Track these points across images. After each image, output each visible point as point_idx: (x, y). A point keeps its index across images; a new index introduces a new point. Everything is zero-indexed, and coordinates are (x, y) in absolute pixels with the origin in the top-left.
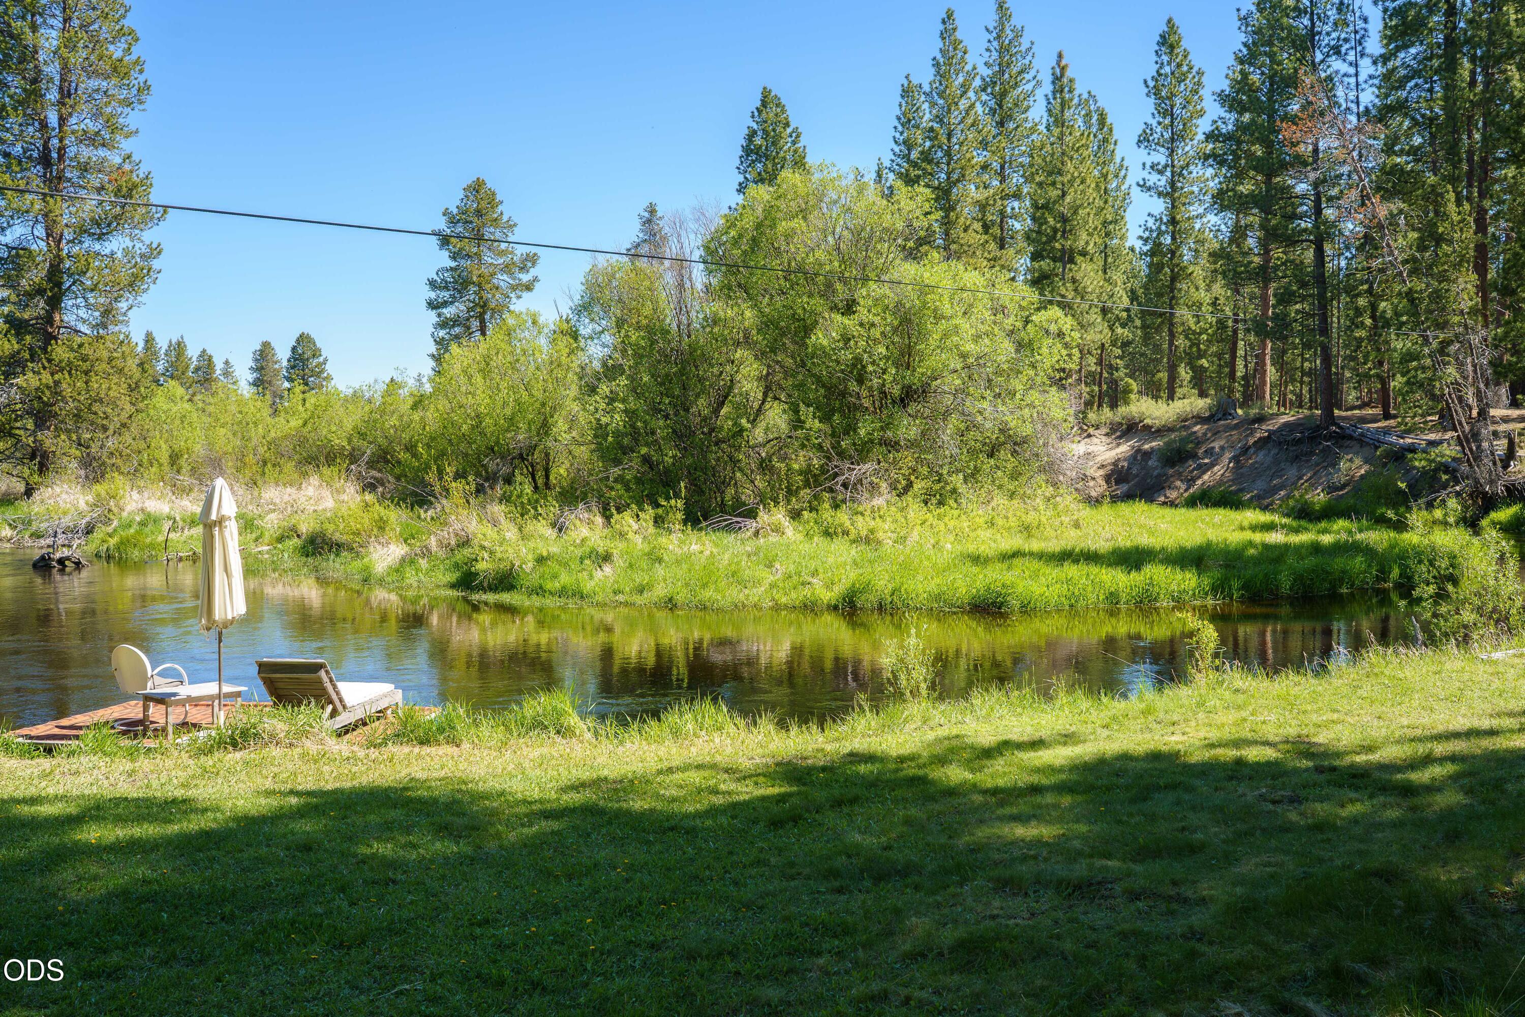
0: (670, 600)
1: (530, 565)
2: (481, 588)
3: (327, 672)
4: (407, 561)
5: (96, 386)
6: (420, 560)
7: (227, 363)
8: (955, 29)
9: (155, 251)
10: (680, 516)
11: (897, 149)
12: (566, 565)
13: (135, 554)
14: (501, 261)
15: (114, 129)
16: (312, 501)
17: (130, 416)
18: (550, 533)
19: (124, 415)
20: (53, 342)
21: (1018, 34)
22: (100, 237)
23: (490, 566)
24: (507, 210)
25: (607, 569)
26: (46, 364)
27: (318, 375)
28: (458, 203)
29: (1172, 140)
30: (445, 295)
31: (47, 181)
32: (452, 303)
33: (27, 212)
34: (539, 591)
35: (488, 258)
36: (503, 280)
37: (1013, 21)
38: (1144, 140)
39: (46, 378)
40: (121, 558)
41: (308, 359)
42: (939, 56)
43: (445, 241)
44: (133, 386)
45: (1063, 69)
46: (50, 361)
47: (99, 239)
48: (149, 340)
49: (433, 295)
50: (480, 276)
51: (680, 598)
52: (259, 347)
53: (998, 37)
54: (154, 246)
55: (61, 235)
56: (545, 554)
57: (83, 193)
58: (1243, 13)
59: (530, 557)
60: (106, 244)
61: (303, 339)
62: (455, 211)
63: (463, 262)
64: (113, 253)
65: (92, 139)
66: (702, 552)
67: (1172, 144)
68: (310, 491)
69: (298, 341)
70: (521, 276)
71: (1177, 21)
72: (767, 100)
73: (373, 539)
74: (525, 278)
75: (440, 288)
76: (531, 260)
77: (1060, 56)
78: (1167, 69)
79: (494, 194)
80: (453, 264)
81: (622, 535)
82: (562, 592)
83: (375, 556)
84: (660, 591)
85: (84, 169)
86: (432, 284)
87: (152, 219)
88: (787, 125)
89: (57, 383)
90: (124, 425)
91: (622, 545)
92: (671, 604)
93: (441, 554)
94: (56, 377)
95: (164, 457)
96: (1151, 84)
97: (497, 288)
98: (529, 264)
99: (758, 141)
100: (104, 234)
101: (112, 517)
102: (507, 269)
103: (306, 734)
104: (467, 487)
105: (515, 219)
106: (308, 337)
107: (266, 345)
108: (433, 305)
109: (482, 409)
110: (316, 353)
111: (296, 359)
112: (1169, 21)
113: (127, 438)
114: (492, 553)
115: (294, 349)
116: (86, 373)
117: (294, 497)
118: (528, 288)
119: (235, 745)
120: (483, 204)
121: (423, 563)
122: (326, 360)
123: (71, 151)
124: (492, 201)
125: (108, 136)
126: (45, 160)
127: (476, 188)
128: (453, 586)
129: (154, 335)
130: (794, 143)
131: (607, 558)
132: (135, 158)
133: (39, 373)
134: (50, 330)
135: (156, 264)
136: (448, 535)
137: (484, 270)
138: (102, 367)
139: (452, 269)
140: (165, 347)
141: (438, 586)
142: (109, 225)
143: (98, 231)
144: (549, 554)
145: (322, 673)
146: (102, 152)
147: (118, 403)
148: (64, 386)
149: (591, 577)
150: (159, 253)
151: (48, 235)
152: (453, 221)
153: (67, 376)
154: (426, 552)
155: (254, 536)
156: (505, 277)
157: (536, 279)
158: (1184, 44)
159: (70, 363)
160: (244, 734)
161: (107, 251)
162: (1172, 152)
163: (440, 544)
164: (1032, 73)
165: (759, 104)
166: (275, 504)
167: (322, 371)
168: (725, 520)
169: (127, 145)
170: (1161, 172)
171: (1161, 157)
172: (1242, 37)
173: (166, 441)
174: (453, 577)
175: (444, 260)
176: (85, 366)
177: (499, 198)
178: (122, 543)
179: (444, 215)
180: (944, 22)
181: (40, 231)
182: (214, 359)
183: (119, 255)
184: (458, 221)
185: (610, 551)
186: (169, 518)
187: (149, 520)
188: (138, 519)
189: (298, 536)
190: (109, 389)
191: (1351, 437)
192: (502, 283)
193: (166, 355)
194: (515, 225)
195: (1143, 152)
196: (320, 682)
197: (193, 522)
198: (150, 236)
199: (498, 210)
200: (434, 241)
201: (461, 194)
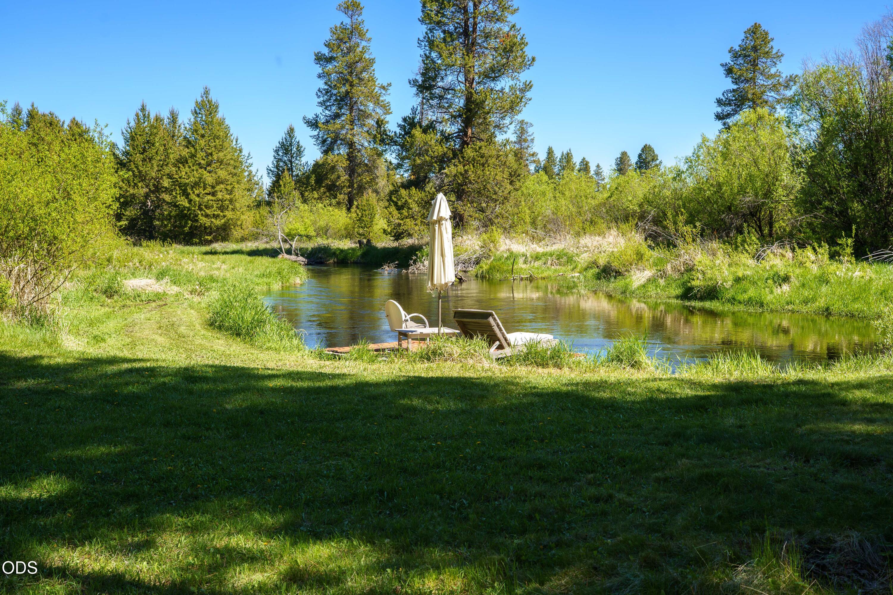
0: (827, 309)
1: (730, 283)
2: (695, 298)
3: (495, 319)
4: (651, 281)
5: (488, 173)
6: (660, 280)
7: (598, 166)
9: (528, 86)
10: (849, 250)
12: (754, 283)
13: (498, 276)
14: (770, 82)
15: (504, 9)
16: (611, 246)
17: (509, 193)
18: (751, 262)
19: (506, 192)
20: (465, 146)
22: (494, 79)
23: (702, 283)
24: (776, 46)
25: (786, 287)
26: (462, 160)
28: (740, 42)
30: (728, 109)
31: (466, 45)
32: (734, 115)
33: (453, 65)
34: (733, 300)
35: (761, 80)
36: (771, 96)
39: (461, 168)
40: (489, 278)
41: (649, 162)
43: (729, 71)
44: (513, 173)
46: (463, 157)
47: (493, 80)
48: (550, 152)
49: (719, 110)
50: (753, 94)
51: (835, 308)
52: (619, 156)
54: (527, 83)
55: (473, 79)
56: (741, 276)
57: (487, 52)
59: (731, 278)
60: (498, 83)
61: (646, 149)
62: (738, 48)
63: (742, 85)
64: (503, 89)
65: (491, 17)
66: (863, 277)
68: (611, 239)
69: (643, 150)
70: (785, 92)
73: (634, 266)
74: (788, 93)
75: (725, 105)
76: (793, 80)
79: (767, 34)
80: (735, 87)
81: (801, 264)
82: (749, 302)
83: (634, 278)
84: (821, 303)
85: (487, 36)
86: (719, 102)
87: (526, 65)
89: (466, 171)
90: (506, 198)
91: (798, 271)
92: (827, 312)
93: (676, 276)
94: (466, 168)
95: (528, 220)
97: (766, 102)
98: (792, 83)
100: (496, 77)
101: (491, 254)
102: (775, 88)
103: (472, 356)
104: (694, 230)
105: (782, 51)
106: (650, 147)
107: (624, 154)
108: (719, 117)
109: (721, 180)
110: (655, 158)
111: (641, 163)
113: (508, 205)
114: (704, 273)
115: (640, 156)
116: (483, 165)
117: (601, 242)
118: (790, 100)
119: (429, 359)
120: (759, 42)
121: (662, 282)
123: (481, 26)
124: (765, 38)
125: (499, 14)
126: (466, 33)
127: (754, 30)
128: (677, 297)
129: (553, 149)
131: (786, 279)
132: (518, 27)
133: (457, 166)
134: (465, 139)
135: (528, 95)
136: (679, 263)
137: (758, 90)
138: (492, 161)
139: (734, 90)
140: (559, 157)
141: (669, 298)
142: (499, 71)
143: (493, 75)
144: (743, 276)
145: (491, 320)
146: (498, 25)
147: (503, 184)
148: (470, 173)
149: (772, 292)
150: (531, 87)
151: (466, 80)
152: (736, 55)
153: (472, 167)
154: (663, 275)
155: (572, 267)
156: (772, 94)
159: (474, 159)
160: (434, 353)
161: (498, 88)
163: (674, 269)
166: (588, 247)
168: (887, 254)
169: (511, 19)
173: (529, 208)
174: (679, 291)
175: (729, 84)
176: (483, 161)
177: (770, 36)
178: (490, 269)
179: (730, 52)
181: (462, 78)
182: (590, 165)
183: (507, 90)
184: (740, 56)
185: (789, 274)
186: (523, 255)
187: (513, 257)
188: (505, 255)
189: (598, 267)
190: (496, 174)
192: (770, 99)
193: (560, 162)
194: (782, 55)
196: (490, 326)
197: (537, 258)
198: (524, 76)
199: (769, 46)
200: (722, 71)
201: (743, 36)
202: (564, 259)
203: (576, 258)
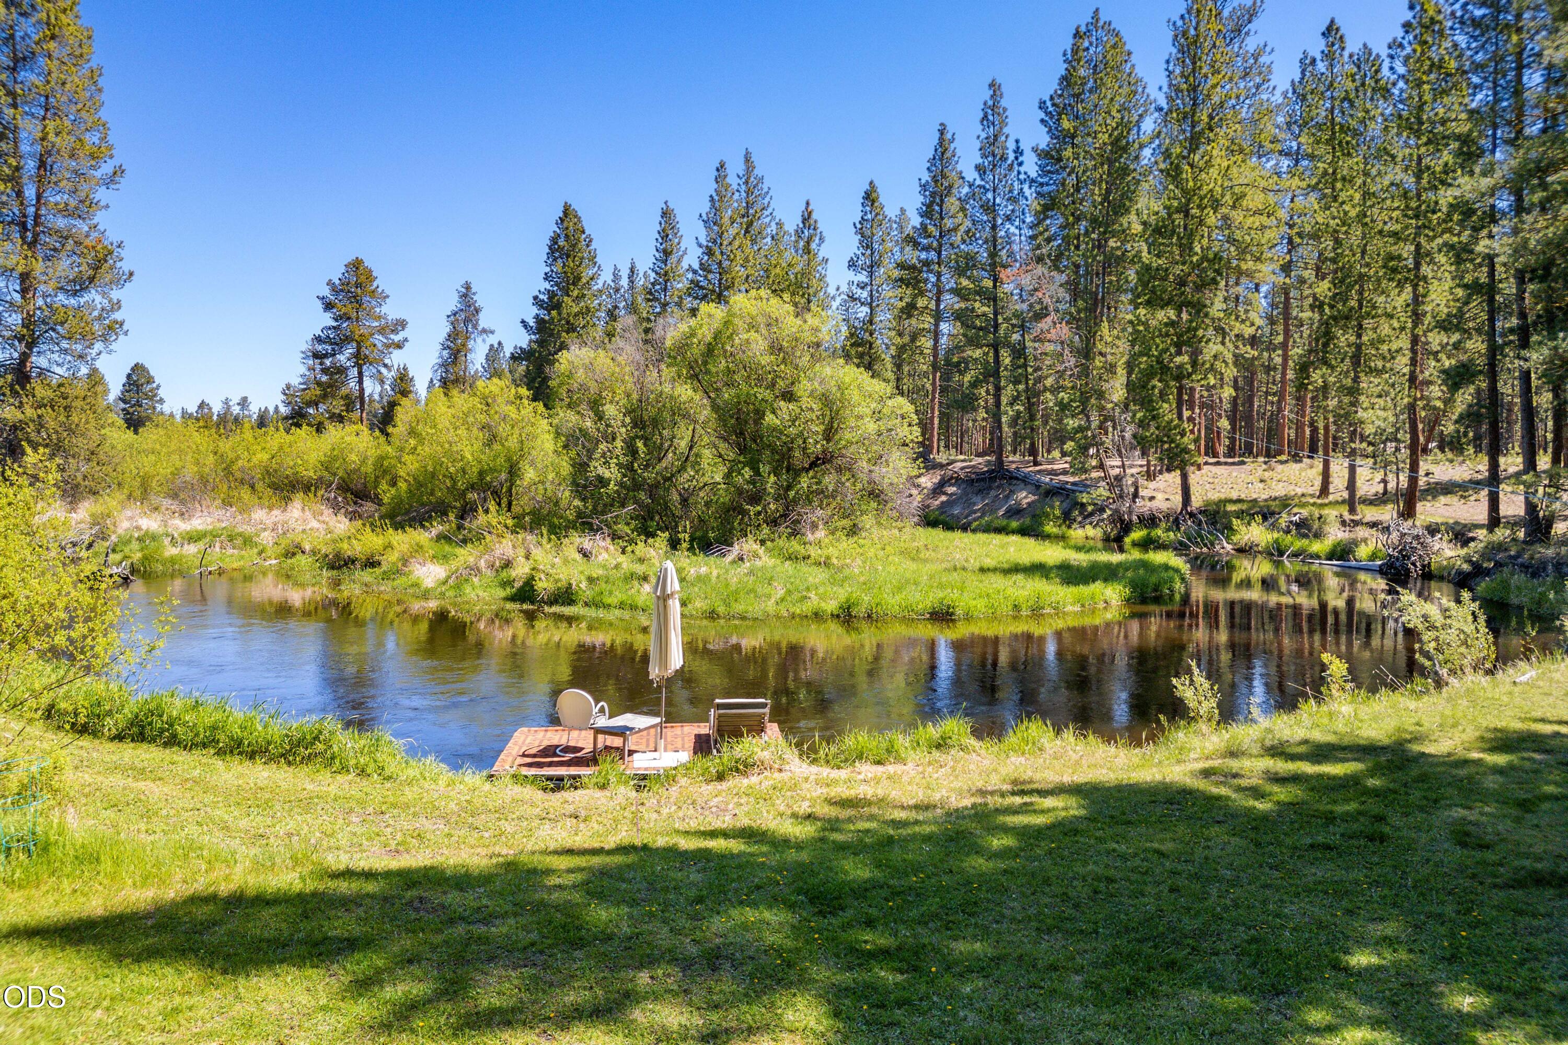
5: (77, 420)
8: (726, 176)
11: (657, 255)
14: (376, 324)
21: (761, 180)
27: (151, 399)
28: (340, 276)
29: (872, 266)
30: (327, 348)
31: (26, 243)
35: (367, 321)
36: (379, 339)
37: (756, 172)
38: (852, 264)
41: (142, 385)
42: (714, 194)
43: (328, 306)
45: (810, 214)
49: (317, 348)
50: (359, 335)
53: (746, 183)
54: (114, 303)
58: (923, 182)
61: (138, 368)
62: (337, 282)
63: (344, 323)
67: (872, 268)
70: (392, 336)
71: (876, 183)
72: (567, 211)
74: (396, 338)
75: (324, 343)
76: (401, 324)
77: (808, 203)
78: (869, 216)
79: (370, 271)
80: (335, 324)
86: (318, 339)
87: (119, 279)
88: (583, 232)
89: (40, 417)
96: (859, 226)
97: (374, 346)
98: (400, 328)
99: (562, 242)
102: (382, 331)
105: (387, 292)
106: (142, 366)
108: (316, 355)
110: (150, 380)
111: (130, 385)
112: (871, 183)
116: (66, 408)
118: (399, 346)
120: (363, 278)
122: (158, 387)
123: (48, 220)
124: (370, 277)
126: (23, 225)
127: (356, 265)
130: (588, 246)
134: (25, 370)
137: (363, 331)
139: (334, 328)
141: (499, 600)
142: (84, 284)
147: (88, 433)
148: (47, 419)
150: (119, 308)
152: (334, 290)
156: (380, 337)
157: (406, 340)
158: (881, 200)
159: (51, 400)
162: (871, 274)
164: (770, 210)
165: (561, 215)
167: (155, 395)
170: (862, 288)
171: (863, 277)
172: (921, 199)
175: (327, 320)
177: (374, 274)
179: (328, 285)
180: (718, 170)
184: (340, 290)
191: (1017, 478)
192: (378, 343)
194: (388, 296)
195: (852, 273)
198: (115, 294)
199: (375, 284)
200: (319, 305)
201: (343, 270)
202: (239, 541)
203: (255, 539)
